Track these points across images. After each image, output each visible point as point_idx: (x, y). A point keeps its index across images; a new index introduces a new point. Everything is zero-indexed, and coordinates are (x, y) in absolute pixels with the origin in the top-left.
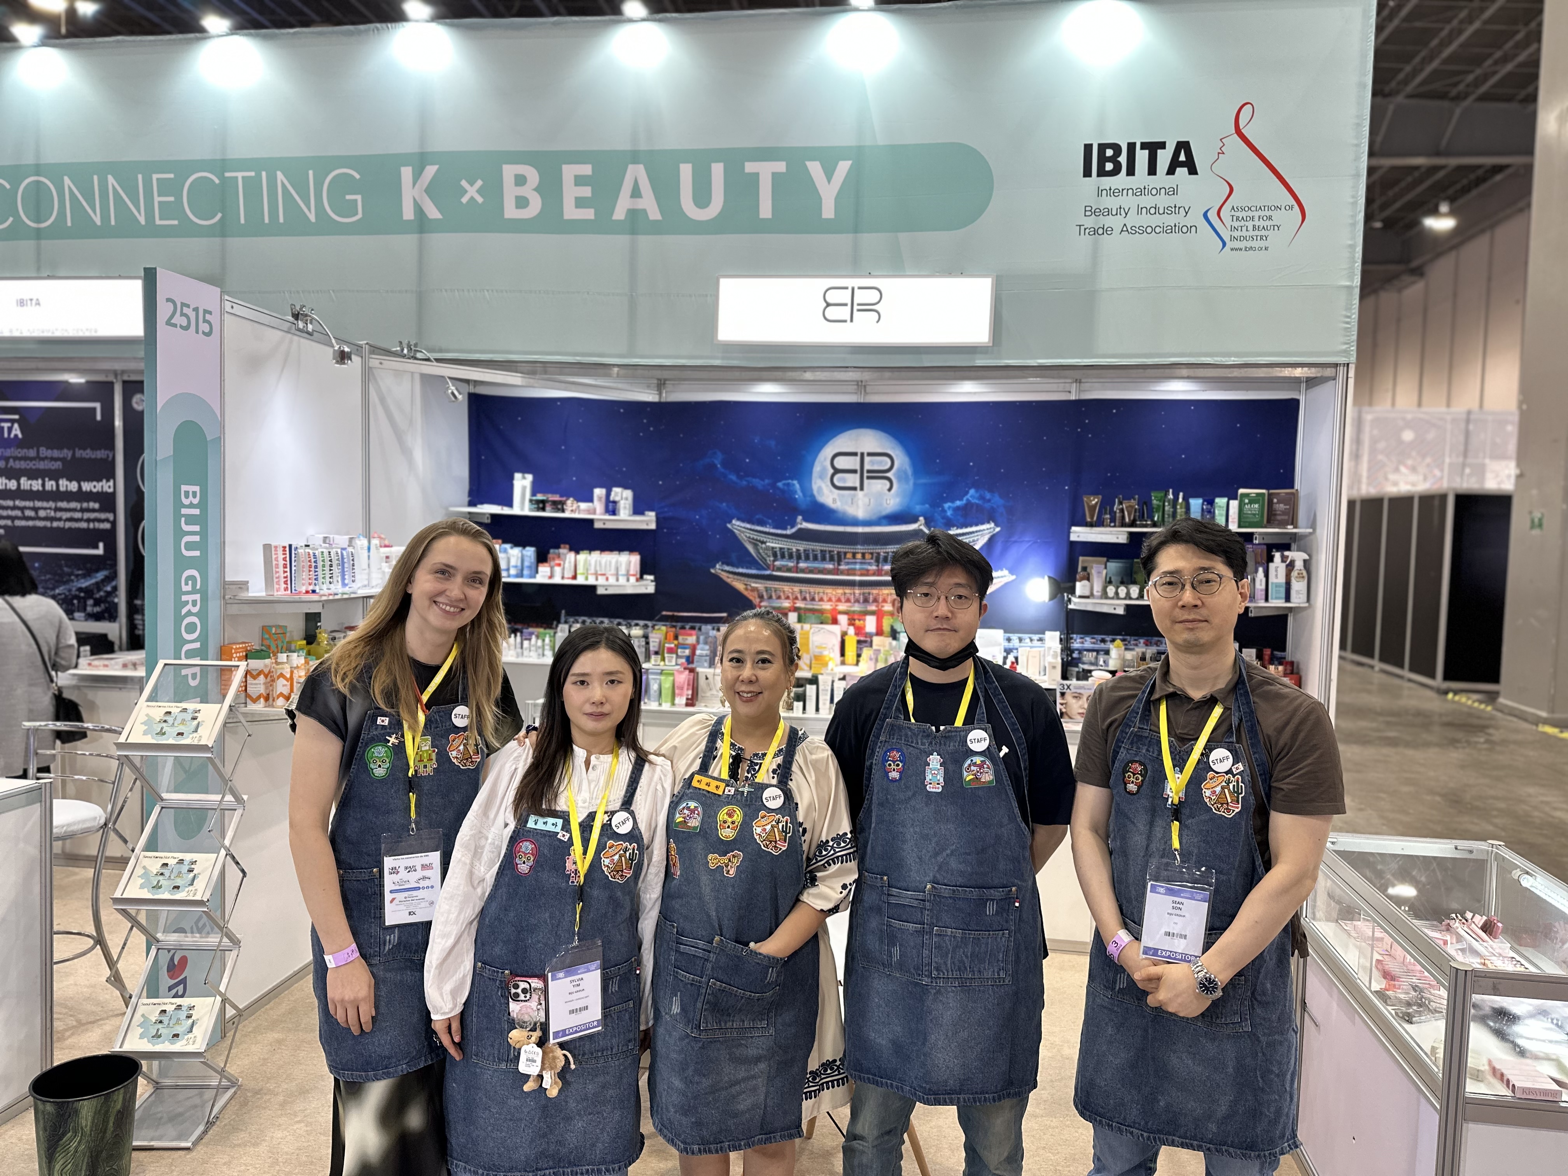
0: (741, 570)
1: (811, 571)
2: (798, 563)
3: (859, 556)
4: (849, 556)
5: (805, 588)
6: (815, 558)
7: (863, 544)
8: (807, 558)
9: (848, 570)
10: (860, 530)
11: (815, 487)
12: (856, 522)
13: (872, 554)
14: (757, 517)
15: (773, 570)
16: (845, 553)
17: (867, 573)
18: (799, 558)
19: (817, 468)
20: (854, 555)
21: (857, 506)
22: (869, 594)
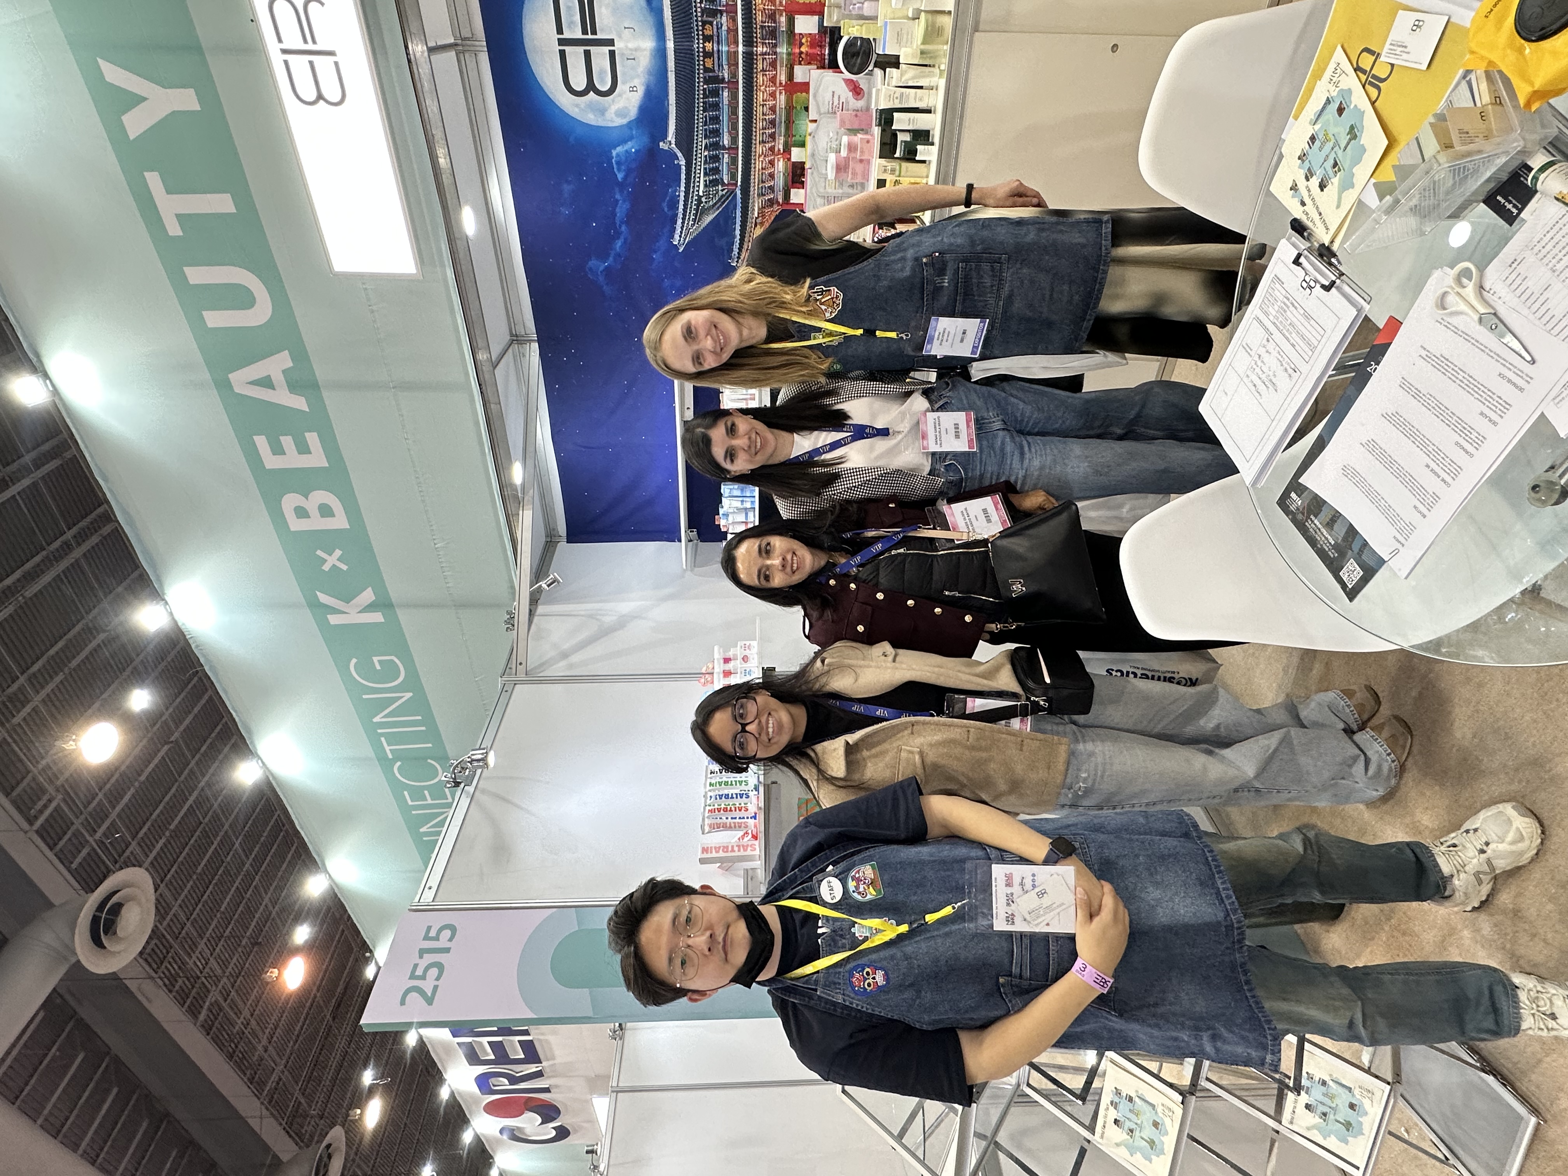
0: (738, 232)
1: (734, 127)
2: (724, 148)
3: (709, 46)
4: (709, 64)
5: (757, 137)
6: (716, 120)
7: (691, 39)
8: (717, 133)
9: (729, 65)
10: (670, 45)
11: (619, 122)
12: (661, 53)
13: (704, 23)
14: (666, 209)
15: (736, 185)
16: (706, 70)
17: (733, 31)
18: (716, 146)
19: (591, 119)
20: (708, 55)
21: (636, 50)
22: (762, 27)
